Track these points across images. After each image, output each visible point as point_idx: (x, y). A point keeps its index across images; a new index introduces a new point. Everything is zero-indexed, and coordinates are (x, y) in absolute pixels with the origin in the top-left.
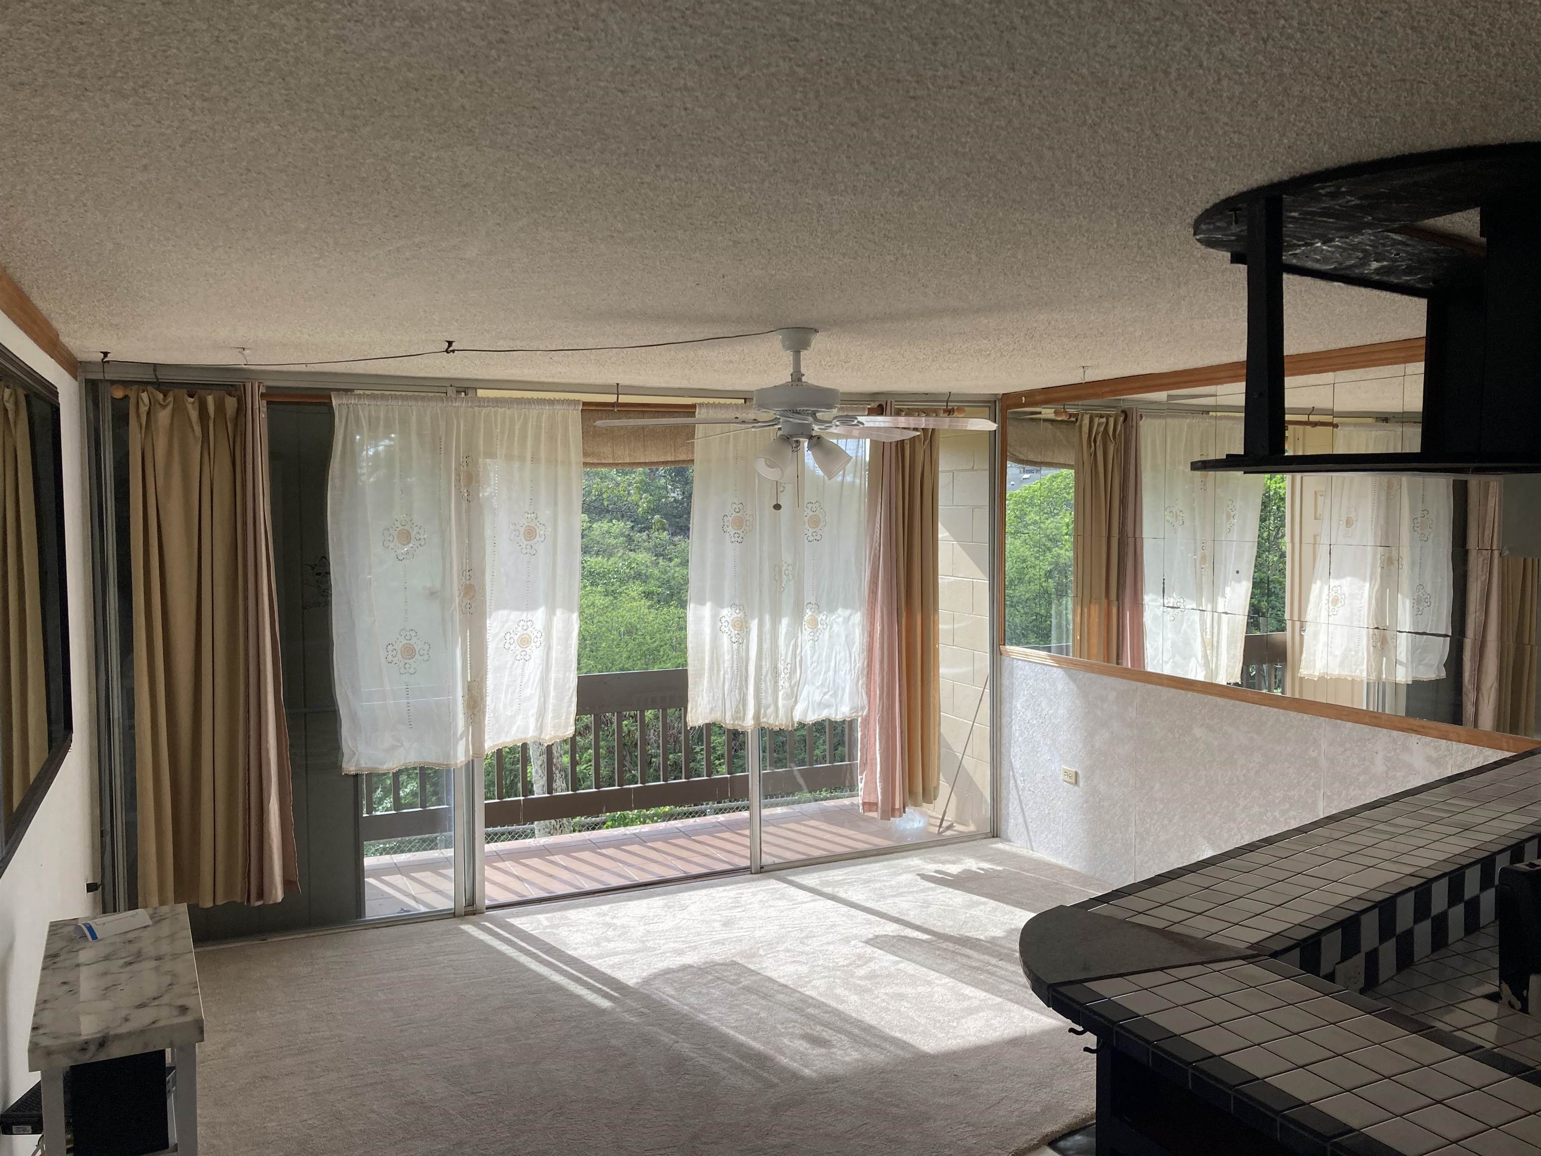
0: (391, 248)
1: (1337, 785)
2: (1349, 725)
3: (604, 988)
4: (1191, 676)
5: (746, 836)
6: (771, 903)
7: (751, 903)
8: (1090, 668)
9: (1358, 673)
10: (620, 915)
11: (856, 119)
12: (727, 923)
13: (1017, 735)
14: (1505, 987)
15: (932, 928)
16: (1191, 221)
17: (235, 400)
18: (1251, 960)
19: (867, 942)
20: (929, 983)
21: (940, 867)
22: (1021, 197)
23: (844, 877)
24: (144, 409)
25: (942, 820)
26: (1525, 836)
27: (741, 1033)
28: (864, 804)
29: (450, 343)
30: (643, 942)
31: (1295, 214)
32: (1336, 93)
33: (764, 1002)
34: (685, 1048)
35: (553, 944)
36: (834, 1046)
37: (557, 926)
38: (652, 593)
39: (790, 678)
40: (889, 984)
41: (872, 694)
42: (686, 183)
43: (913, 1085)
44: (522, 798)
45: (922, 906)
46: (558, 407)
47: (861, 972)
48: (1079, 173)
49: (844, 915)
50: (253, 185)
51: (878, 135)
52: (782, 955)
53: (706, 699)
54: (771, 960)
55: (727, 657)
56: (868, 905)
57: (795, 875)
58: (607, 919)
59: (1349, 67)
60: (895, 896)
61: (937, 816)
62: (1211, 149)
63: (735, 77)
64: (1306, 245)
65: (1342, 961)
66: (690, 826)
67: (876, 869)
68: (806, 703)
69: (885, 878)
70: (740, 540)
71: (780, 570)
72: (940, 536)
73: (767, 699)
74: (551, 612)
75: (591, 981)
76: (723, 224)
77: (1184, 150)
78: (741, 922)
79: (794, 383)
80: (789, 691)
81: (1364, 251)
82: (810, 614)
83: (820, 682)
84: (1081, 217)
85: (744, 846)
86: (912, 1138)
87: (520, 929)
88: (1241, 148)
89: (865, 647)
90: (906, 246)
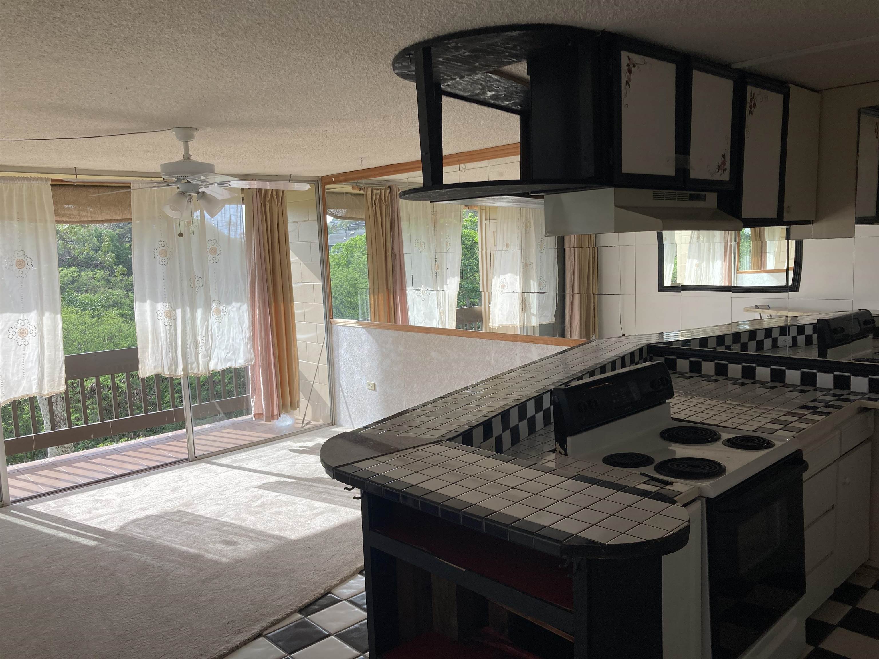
2: (503, 342)
3: (94, 536)
5: (185, 442)
6: (201, 475)
7: (189, 477)
8: (378, 327)
9: (515, 323)
10: (104, 494)
12: (174, 490)
13: (343, 367)
14: (557, 445)
15: (297, 476)
16: (390, 62)
18: (437, 443)
19: (259, 487)
20: (295, 504)
21: (302, 444)
22: (294, 42)
23: (246, 456)
25: (303, 420)
26: (570, 378)
27: (183, 546)
28: (255, 416)
30: (120, 507)
31: (441, 59)
33: (197, 528)
34: (147, 559)
35: (59, 516)
36: (239, 544)
37: (62, 506)
38: (125, 314)
39: (205, 345)
40: (272, 508)
41: (256, 351)
43: (285, 556)
44: (33, 435)
45: (291, 466)
46: (34, 182)
47: (256, 504)
48: (321, 27)
49: (246, 476)
52: (208, 502)
53: (151, 361)
54: (201, 505)
55: (163, 335)
56: (260, 469)
57: (216, 459)
58: (96, 497)
60: (276, 462)
61: (300, 418)
62: (388, 17)
64: (451, 79)
65: (484, 441)
66: (150, 441)
67: (266, 450)
68: (216, 360)
69: (271, 454)
70: (165, 263)
71: (194, 281)
72: (291, 260)
73: (191, 358)
74: (41, 314)
75: (85, 533)
76: (116, 50)
77: (374, 16)
78: (183, 488)
79: (186, 160)
80: (205, 353)
81: (481, 84)
82: (215, 306)
83: (225, 346)
84: (330, 56)
85: (184, 447)
86: (284, 583)
87: (36, 511)
88: (403, 17)
89: (251, 324)
90: (236, 71)
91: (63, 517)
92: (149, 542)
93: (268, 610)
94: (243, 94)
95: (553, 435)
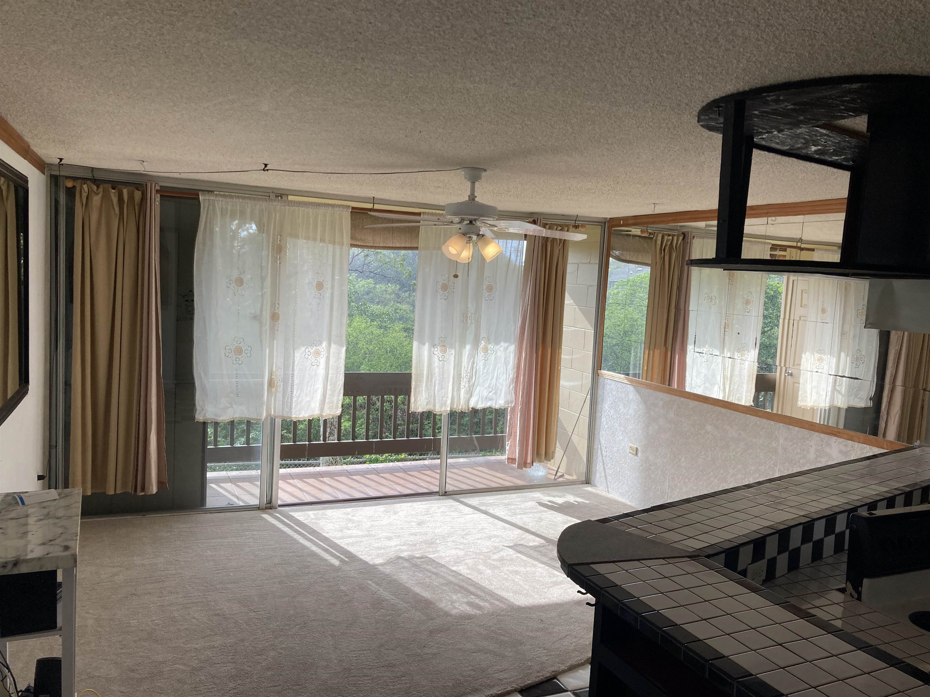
0: (215, 102)
1: (787, 464)
2: (797, 429)
3: (342, 556)
4: (714, 396)
5: (437, 473)
6: (448, 513)
7: (436, 513)
8: (649, 387)
10: (357, 515)
11: (475, 36)
12: (420, 524)
13: (604, 424)
14: (849, 585)
16: (695, 113)
17: (140, 193)
18: (694, 559)
21: (552, 499)
22: (589, 92)
23: (494, 501)
24: (84, 195)
25: (557, 471)
26: (878, 498)
27: (418, 587)
28: (508, 459)
29: (266, 165)
30: (369, 531)
31: (757, 112)
32: (765, 36)
34: (386, 595)
37: (319, 519)
39: (469, 382)
40: (510, 565)
41: (518, 394)
42: (383, 71)
43: (516, 624)
44: (307, 443)
45: (537, 521)
46: (336, 209)
47: (495, 557)
48: (620, 78)
49: (490, 523)
50: (121, 56)
51: (492, 47)
52: (449, 544)
53: (424, 396)
56: (505, 518)
57: (465, 498)
58: (350, 516)
59: (768, 19)
60: (522, 514)
61: (554, 468)
62: (697, 68)
63: (395, 4)
64: (767, 132)
65: (752, 563)
68: (477, 397)
69: (518, 503)
70: (445, 298)
71: (467, 317)
72: (566, 302)
75: (334, 551)
76: (412, 98)
77: (680, 67)
78: (428, 523)
79: (470, 202)
80: (468, 389)
81: (804, 139)
82: (484, 344)
83: (487, 385)
84: (628, 106)
85: (436, 479)
86: (510, 654)
87: (297, 519)
88: (715, 68)
89: (515, 366)
90: (526, 119)
91: (318, 531)
92: (387, 575)
93: (488, 681)
94: (532, 140)
95: (844, 567)
